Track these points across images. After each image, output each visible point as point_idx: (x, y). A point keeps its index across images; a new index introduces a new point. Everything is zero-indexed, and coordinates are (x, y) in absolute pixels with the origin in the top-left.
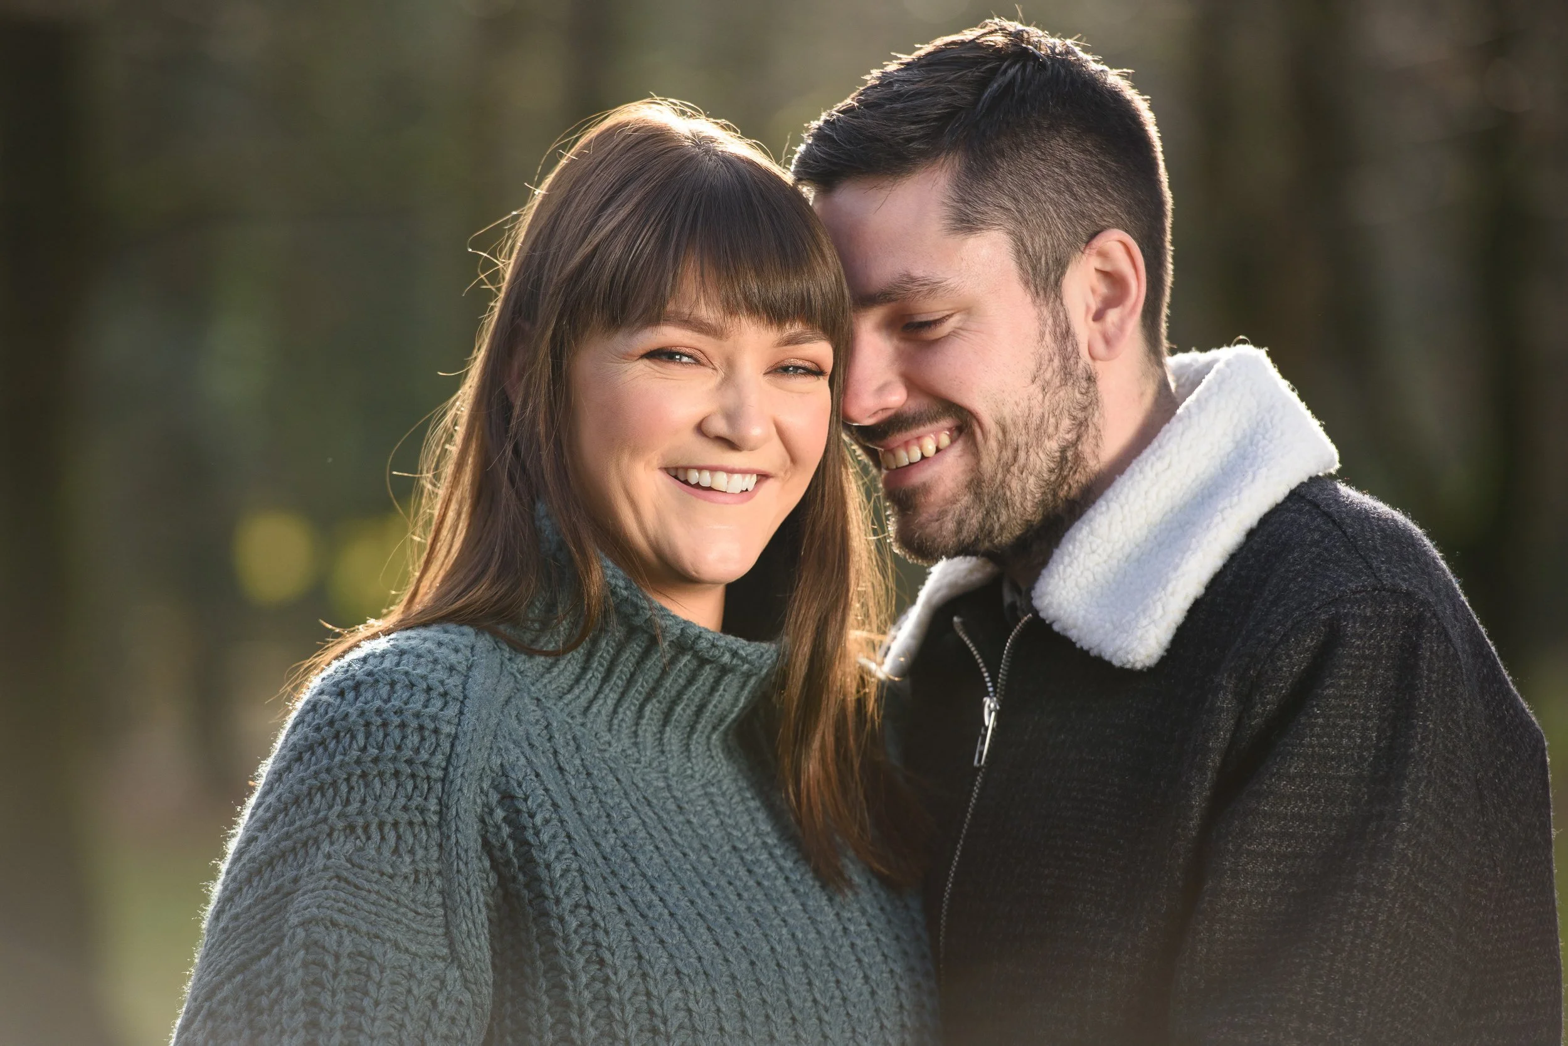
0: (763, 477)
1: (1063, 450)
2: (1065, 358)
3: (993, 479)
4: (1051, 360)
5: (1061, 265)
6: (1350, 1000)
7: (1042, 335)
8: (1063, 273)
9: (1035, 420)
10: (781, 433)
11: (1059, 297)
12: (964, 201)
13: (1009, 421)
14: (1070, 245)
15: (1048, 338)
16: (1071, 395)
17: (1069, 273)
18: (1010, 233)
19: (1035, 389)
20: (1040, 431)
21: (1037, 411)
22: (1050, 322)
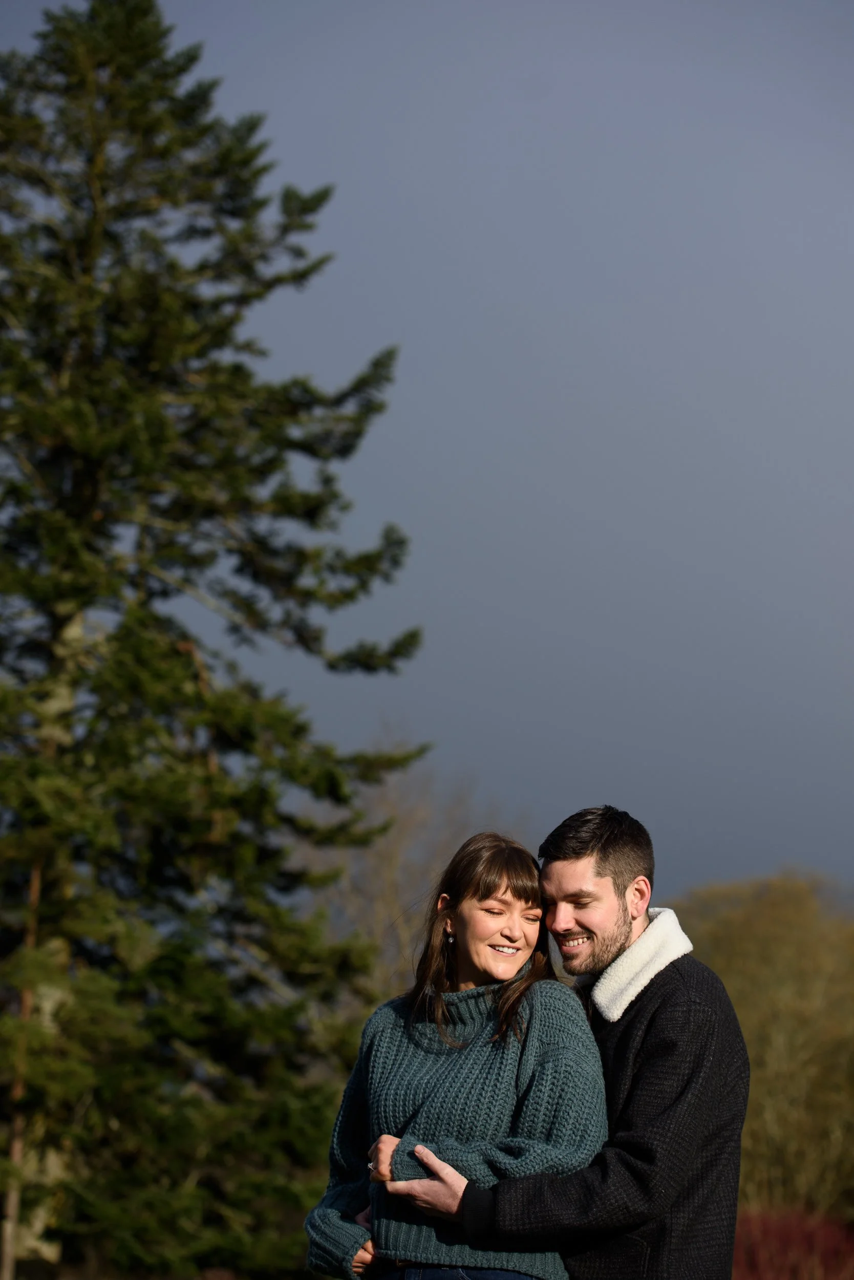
0: (518, 949)
1: (621, 946)
2: (625, 917)
3: (599, 955)
4: (621, 918)
5: (626, 888)
6: (669, 1122)
7: (619, 910)
8: (626, 890)
9: (614, 937)
10: (525, 936)
11: (624, 897)
12: (599, 867)
13: (606, 937)
14: (628, 881)
15: (621, 911)
16: (625, 929)
17: (627, 890)
18: (612, 878)
19: (616, 928)
20: (616, 940)
21: (615, 934)
22: (622, 906)
